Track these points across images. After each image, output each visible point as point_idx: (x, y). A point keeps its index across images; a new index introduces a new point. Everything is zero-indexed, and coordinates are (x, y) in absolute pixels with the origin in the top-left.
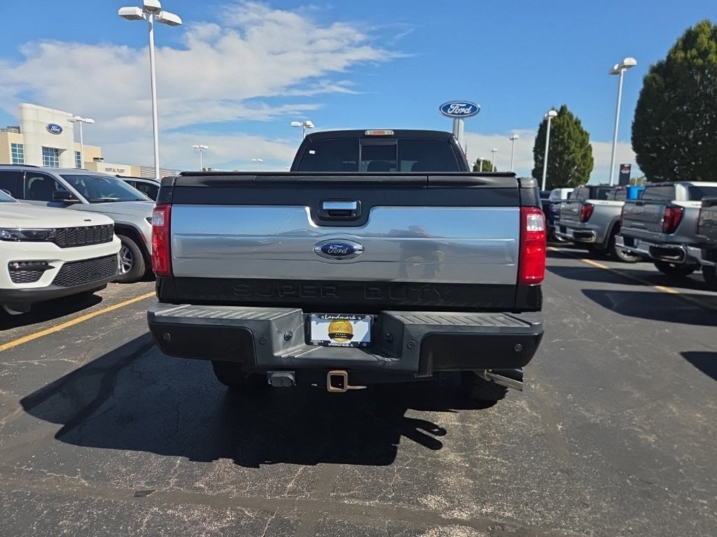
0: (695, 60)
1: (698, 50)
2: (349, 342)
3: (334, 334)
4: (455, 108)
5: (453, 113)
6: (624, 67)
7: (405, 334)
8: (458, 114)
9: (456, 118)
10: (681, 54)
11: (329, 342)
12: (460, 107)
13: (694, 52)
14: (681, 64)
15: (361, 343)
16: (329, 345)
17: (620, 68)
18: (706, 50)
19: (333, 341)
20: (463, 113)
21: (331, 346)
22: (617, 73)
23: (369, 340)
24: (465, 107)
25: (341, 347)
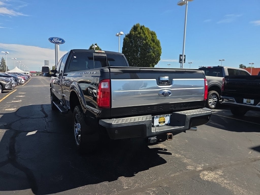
0: (138, 35)
1: (138, 32)
2: (164, 124)
3: (160, 122)
4: (55, 40)
5: (54, 42)
6: (120, 34)
7: (186, 118)
8: (57, 42)
9: (56, 44)
10: (133, 33)
11: (159, 125)
12: (57, 40)
13: (137, 32)
14: (134, 36)
15: (168, 124)
16: (159, 126)
17: (119, 34)
18: (140, 32)
19: (160, 125)
20: (58, 42)
21: (160, 126)
22: (118, 36)
23: (169, 123)
24: (59, 40)
25: (162, 126)
